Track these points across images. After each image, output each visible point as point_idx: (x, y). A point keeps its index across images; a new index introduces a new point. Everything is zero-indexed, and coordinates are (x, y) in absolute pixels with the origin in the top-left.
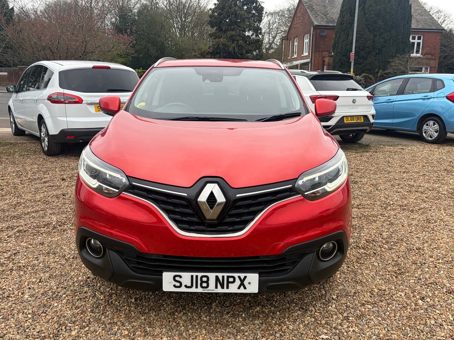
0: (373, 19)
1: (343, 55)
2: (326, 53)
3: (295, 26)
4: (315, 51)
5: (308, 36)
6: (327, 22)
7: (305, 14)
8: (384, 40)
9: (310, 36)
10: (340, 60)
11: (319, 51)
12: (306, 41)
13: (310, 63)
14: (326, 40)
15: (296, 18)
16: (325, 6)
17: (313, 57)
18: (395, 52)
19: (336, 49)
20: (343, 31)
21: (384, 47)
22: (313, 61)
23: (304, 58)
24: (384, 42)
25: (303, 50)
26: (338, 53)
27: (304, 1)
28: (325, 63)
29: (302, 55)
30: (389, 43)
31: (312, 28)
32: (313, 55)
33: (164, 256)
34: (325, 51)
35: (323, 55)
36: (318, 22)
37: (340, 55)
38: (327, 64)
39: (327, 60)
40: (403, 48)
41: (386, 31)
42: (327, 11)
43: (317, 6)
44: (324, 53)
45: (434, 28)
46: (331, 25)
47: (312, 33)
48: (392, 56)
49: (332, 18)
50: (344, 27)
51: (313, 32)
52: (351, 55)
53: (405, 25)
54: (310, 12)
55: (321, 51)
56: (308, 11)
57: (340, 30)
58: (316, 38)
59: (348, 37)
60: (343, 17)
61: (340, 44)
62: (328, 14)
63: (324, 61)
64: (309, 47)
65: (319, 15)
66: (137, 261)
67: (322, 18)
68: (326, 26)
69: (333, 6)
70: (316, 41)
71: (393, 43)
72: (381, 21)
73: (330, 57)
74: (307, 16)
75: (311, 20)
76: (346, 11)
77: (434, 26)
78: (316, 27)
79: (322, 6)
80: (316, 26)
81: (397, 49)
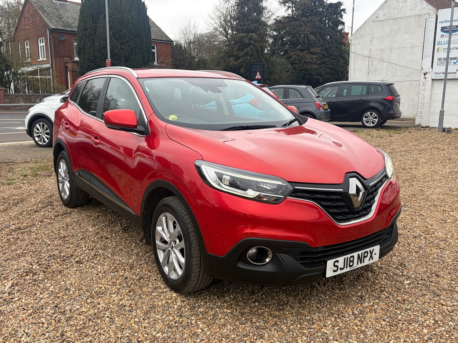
0: (117, 27)
1: (91, 61)
2: (68, 58)
3: (23, 27)
4: (56, 57)
5: (43, 40)
6: (65, 26)
7: (35, 15)
8: (130, 48)
9: (46, 39)
10: (89, 67)
11: (60, 57)
12: (41, 44)
13: (51, 68)
14: (66, 45)
15: (23, 19)
16: (57, 9)
17: (54, 63)
18: (141, 60)
19: (82, 54)
20: (87, 37)
21: (132, 54)
22: (54, 67)
23: (41, 63)
24: (130, 49)
25: (39, 54)
26: (85, 60)
27: (32, 1)
28: (68, 69)
29: (38, 60)
30: (135, 51)
31: (48, 31)
32: (53, 60)
33: (325, 247)
34: (66, 57)
35: (64, 60)
36: (54, 25)
37: (88, 62)
38: (71, 70)
39: (70, 65)
40: (148, 57)
41: (130, 40)
42: (61, 15)
43: (48, 7)
44: (65, 58)
45: (164, 39)
46: (68, 29)
47: (48, 36)
48: (139, 64)
49: (68, 22)
50: (88, 33)
51: (50, 35)
52: (107, 62)
53: (146, 35)
54: (42, 13)
55: (62, 56)
56: (40, 12)
57: (84, 36)
58: (54, 42)
59: (94, 43)
60: (85, 23)
61: (87, 50)
62: (63, 17)
63: (66, 67)
64: (47, 51)
65: (53, 18)
66: (300, 258)
67: (57, 21)
68: (63, 30)
69: (65, 10)
70: (54, 46)
71: (138, 51)
72: (126, 30)
73: (73, 63)
74: (38, 17)
75: (45, 22)
76: (87, 17)
77: (164, 37)
78: (53, 31)
79: (54, 9)
80: (53, 29)
81: (143, 58)
